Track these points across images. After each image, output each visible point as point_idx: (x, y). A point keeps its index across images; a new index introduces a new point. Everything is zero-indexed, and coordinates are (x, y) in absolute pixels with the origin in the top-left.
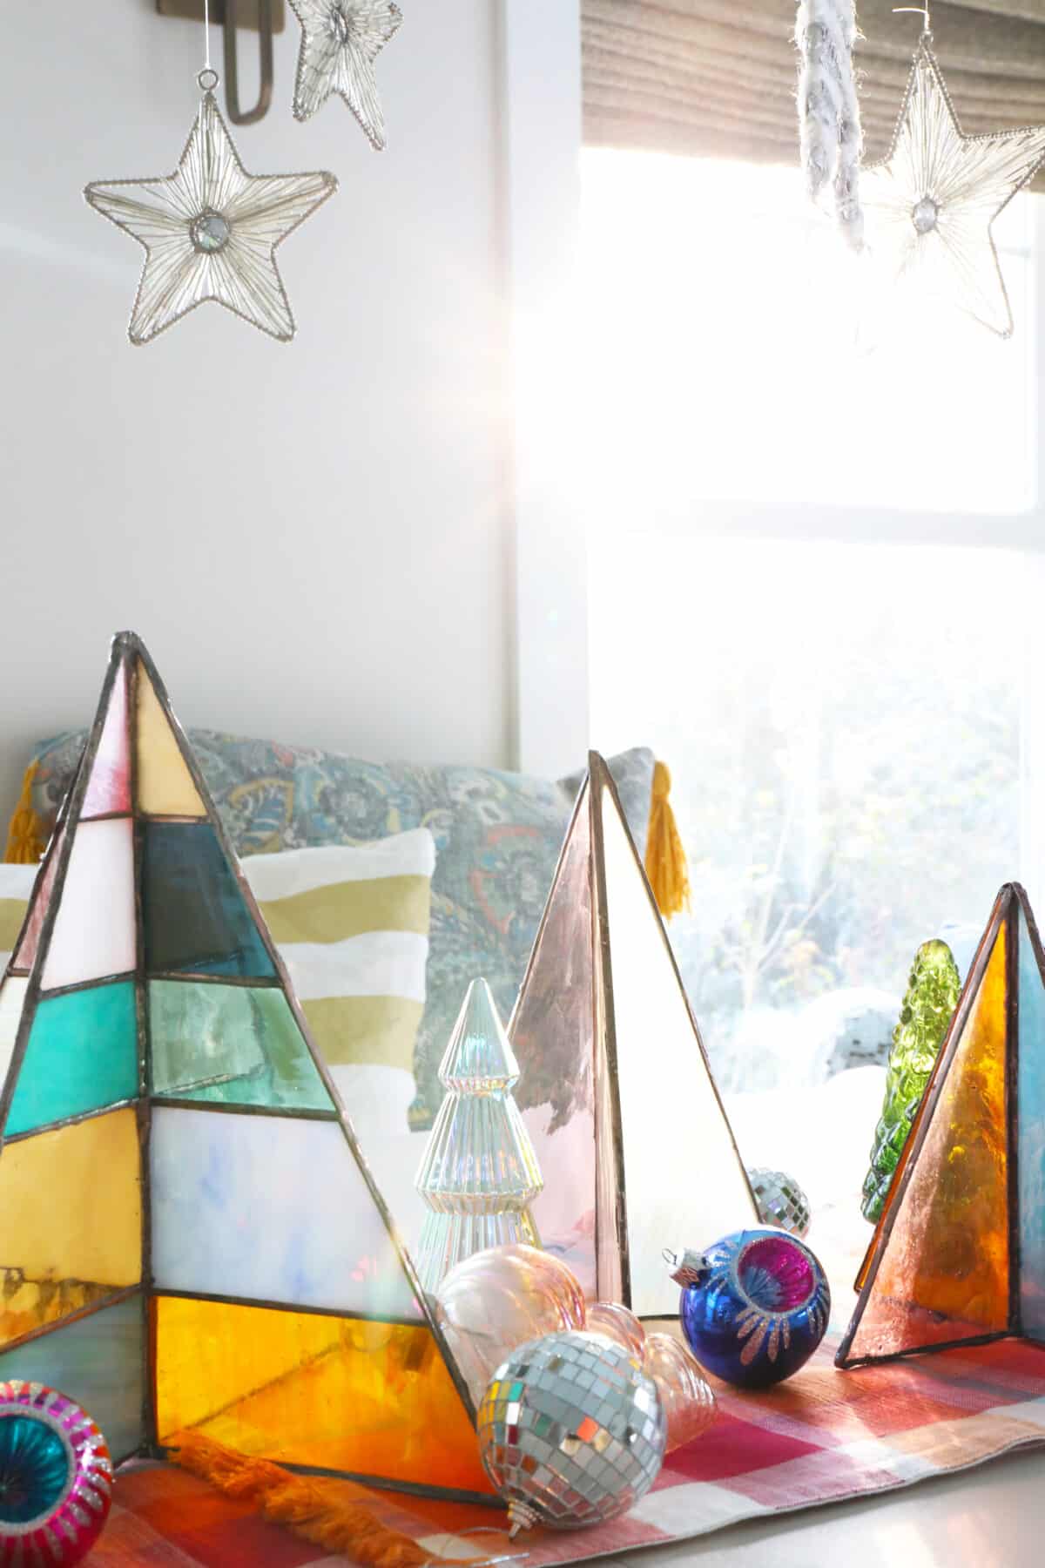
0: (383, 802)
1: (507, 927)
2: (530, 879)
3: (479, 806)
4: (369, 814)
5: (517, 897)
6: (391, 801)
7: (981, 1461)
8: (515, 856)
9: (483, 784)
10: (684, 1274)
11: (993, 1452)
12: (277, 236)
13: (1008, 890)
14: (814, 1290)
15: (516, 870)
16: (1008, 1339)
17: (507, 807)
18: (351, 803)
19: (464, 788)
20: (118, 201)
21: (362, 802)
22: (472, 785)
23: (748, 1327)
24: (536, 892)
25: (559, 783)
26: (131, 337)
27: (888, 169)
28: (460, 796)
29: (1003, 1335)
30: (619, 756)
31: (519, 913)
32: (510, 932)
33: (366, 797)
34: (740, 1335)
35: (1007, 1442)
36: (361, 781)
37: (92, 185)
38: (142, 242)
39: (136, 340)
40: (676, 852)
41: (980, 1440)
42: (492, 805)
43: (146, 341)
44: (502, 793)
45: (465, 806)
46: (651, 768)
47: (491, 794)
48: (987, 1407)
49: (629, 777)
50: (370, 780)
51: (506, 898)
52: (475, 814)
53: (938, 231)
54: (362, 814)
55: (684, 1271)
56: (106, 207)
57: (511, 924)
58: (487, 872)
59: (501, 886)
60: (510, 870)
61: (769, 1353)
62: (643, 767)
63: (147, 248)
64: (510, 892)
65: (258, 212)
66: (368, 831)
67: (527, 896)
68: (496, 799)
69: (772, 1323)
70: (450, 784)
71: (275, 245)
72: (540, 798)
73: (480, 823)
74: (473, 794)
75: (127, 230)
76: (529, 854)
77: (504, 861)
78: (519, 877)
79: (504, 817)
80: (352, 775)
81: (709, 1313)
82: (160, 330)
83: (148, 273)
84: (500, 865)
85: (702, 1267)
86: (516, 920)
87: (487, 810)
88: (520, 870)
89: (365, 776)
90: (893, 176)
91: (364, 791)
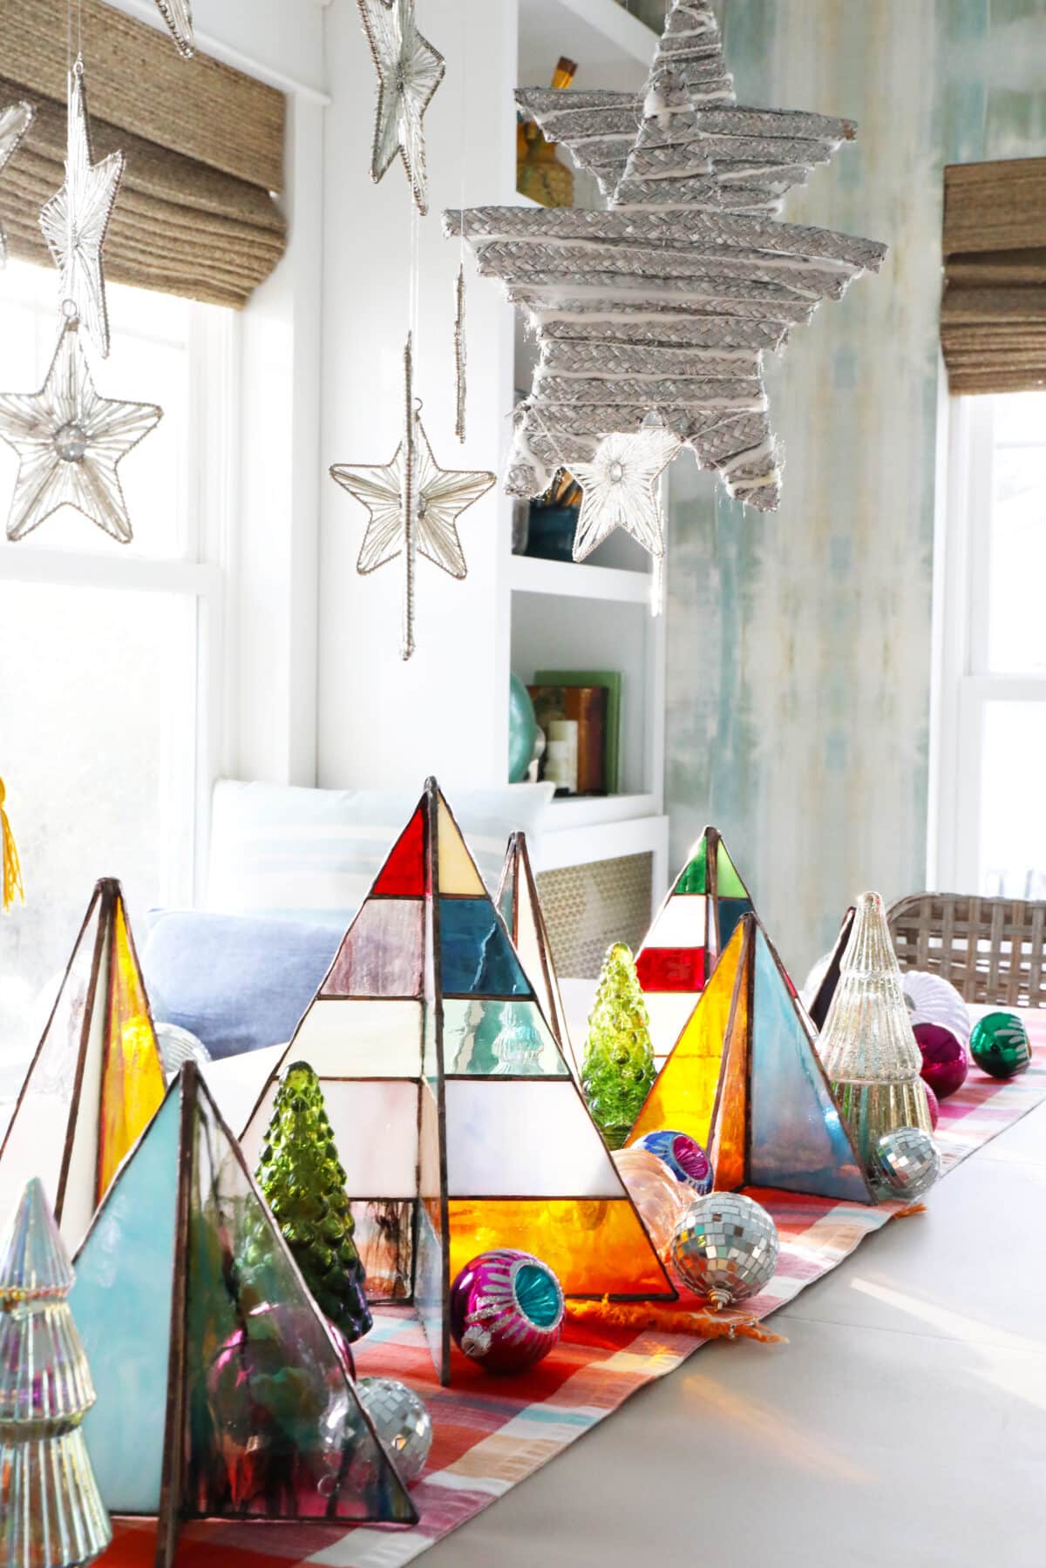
12: (459, 510)
20: (354, 479)
26: (358, 569)
37: (337, 465)
38: (368, 507)
39: (361, 572)
43: (369, 572)
56: (344, 481)
63: (371, 511)
65: (445, 495)
71: (456, 516)
75: (358, 498)
82: (380, 564)
83: (371, 527)
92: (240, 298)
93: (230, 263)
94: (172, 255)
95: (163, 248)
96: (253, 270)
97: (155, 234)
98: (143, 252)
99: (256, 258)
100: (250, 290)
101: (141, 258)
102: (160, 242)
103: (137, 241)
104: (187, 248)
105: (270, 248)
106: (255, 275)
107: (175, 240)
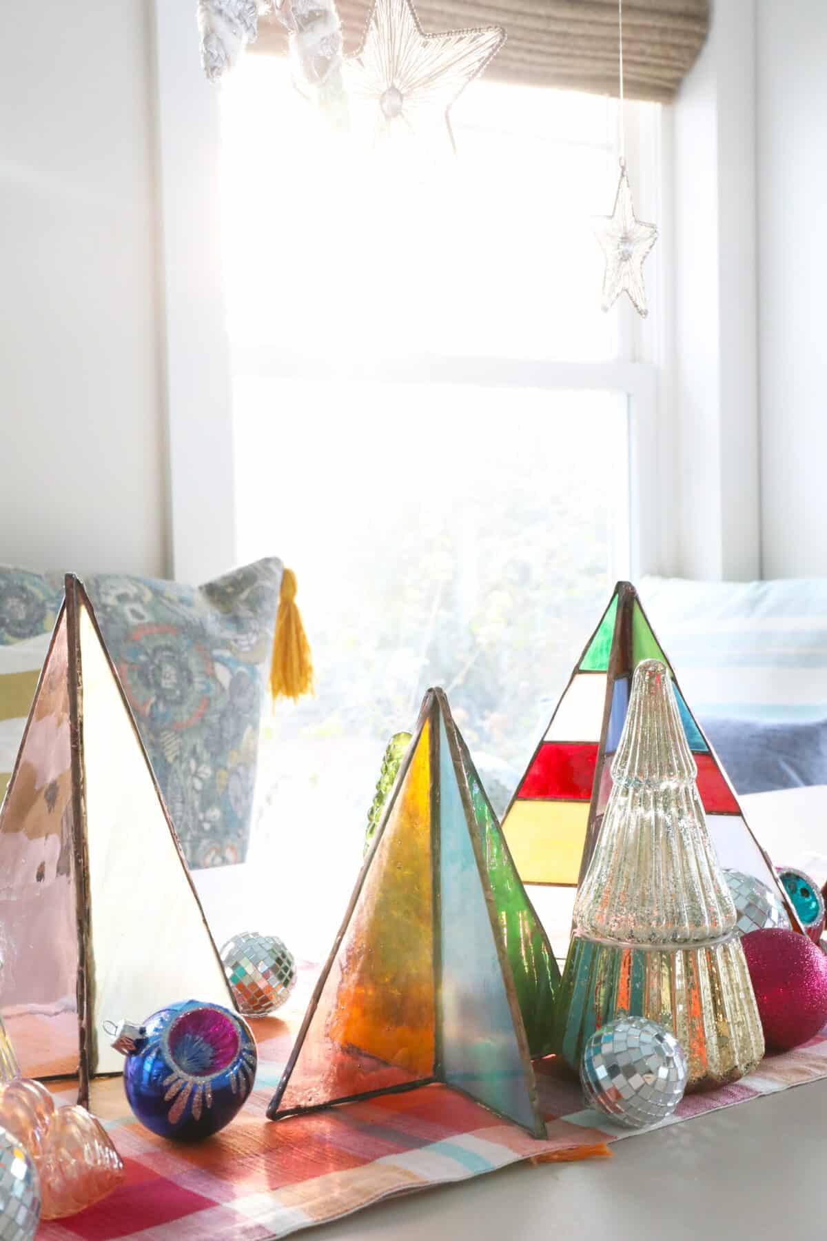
0: (42, 606)
1: (148, 709)
2: (169, 669)
3: (127, 608)
4: (29, 616)
5: (158, 685)
6: (49, 605)
7: (352, 1211)
8: (155, 651)
9: (132, 590)
10: (121, 1043)
11: (365, 1202)
13: (431, 694)
14: (237, 1054)
15: (156, 662)
16: (433, 1084)
17: (152, 608)
18: (13, 607)
19: (114, 593)
21: (22, 606)
22: (121, 591)
23: (173, 1090)
24: (174, 679)
25: (201, 588)
27: (359, 60)
28: (111, 600)
29: (429, 1081)
30: (252, 565)
31: (158, 697)
32: (151, 714)
33: (26, 601)
34: (167, 1097)
35: (379, 1192)
36: (23, 589)
40: (301, 644)
41: (358, 1192)
42: (138, 607)
44: (148, 596)
45: (114, 609)
46: (279, 575)
47: (138, 598)
48: (382, 1155)
49: (260, 582)
50: (30, 587)
51: (148, 685)
52: (122, 615)
53: (403, 116)
54: (21, 616)
55: (122, 1041)
57: (152, 707)
58: (132, 664)
59: (143, 674)
60: (152, 662)
61: (193, 1112)
62: (272, 573)
64: (152, 681)
66: (27, 631)
67: (166, 684)
68: (142, 602)
69: (195, 1086)
70: (102, 590)
72: (182, 601)
73: (126, 623)
74: (122, 598)
76: (169, 648)
77: (147, 654)
78: (159, 668)
79: (148, 618)
80: (15, 582)
81: (146, 1076)
84: (142, 658)
85: (139, 1037)
86: (156, 704)
87: (133, 612)
88: (160, 661)
89: (27, 584)
90: (363, 65)
91: (24, 596)
92: (667, 91)
93: (642, 53)
94: (566, 51)
95: (552, 44)
96: (673, 59)
97: (538, 30)
98: (530, 51)
99: (674, 46)
100: (678, 81)
101: (528, 57)
102: (546, 38)
103: (519, 40)
104: (581, 42)
105: (687, 34)
106: (677, 64)
107: (565, 35)
